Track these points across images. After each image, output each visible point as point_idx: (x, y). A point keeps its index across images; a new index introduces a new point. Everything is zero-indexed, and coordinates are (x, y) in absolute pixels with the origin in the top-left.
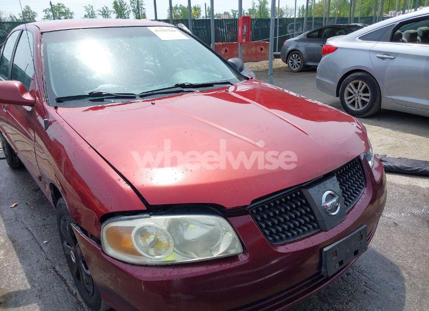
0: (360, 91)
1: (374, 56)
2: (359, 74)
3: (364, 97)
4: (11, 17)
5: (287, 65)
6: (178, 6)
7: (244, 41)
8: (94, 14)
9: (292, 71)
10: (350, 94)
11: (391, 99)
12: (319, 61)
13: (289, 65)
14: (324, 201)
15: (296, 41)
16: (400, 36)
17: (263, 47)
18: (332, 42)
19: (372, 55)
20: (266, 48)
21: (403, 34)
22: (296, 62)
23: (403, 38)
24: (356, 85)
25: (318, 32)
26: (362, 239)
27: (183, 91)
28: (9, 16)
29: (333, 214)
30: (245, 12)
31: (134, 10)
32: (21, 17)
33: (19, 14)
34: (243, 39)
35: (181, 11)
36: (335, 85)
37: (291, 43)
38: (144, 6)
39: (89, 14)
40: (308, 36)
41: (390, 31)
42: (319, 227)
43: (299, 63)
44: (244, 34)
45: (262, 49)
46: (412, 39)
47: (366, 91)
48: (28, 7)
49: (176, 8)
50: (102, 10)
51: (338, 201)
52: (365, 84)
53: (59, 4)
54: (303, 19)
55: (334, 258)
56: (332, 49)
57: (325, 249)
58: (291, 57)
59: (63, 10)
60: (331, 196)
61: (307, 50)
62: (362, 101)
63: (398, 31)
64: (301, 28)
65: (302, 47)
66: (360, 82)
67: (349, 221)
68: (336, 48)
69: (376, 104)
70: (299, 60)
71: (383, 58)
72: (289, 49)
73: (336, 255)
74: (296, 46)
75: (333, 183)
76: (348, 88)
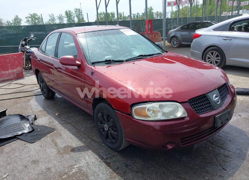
0: (215, 56)
1: (221, 39)
2: (214, 48)
3: (217, 59)
4: (7, 22)
5: (170, 44)
6: (102, 13)
7: (149, 32)
8: (55, 19)
9: (173, 47)
10: (209, 58)
11: (231, 60)
12: (191, 42)
13: (171, 44)
14: (214, 98)
15: (174, 31)
16: (234, 28)
17: (156, 35)
18: (199, 32)
19: (220, 38)
20: (157, 35)
21: (235, 27)
22: (175, 43)
23: (235, 29)
24: (212, 53)
25: (187, 26)
26: (229, 114)
27: (143, 58)
28: (6, 22)
29: (218, 103)
30: (140, 15)
31: (76, 16)
32: (13, 21)
33: (12, 20)
34: (149, 31)
35: (103, 15)
36: (201, 53)
37: (172, 32)
38: (83, 14)
39: (51, 19)
40: (182, 28)
41: (229, 26)
42: (212, 109)
43: (177, 43)
44: (149, 28)
45: (155, 36)
46: (240, 29)
47: (217, 56)
48: (17, 16)
49: (101, 14)
50: (59, 16)
51: (219, 99)
52: (217, 53)
53: (34, 14)
54: (176, 19)
55: (220, 120)
56: (198, 36)
57: (216, 116)
58: (172, 40)
59: (37, 17)
60: (216, 97)
61: (181, 36)
62: (216, 61)
63: (233, 26)
64: (175, 24)
65: (179, 35)
66: (214, 52)
67: (224, 107)
68: (201, 35)
69: (223, 63)
70: (177, 41)
71: (225, 40)
72: (171, 35)
73: (220, 119)
74: (175, 34)
75: (217, 92)
76: (208, 55)
